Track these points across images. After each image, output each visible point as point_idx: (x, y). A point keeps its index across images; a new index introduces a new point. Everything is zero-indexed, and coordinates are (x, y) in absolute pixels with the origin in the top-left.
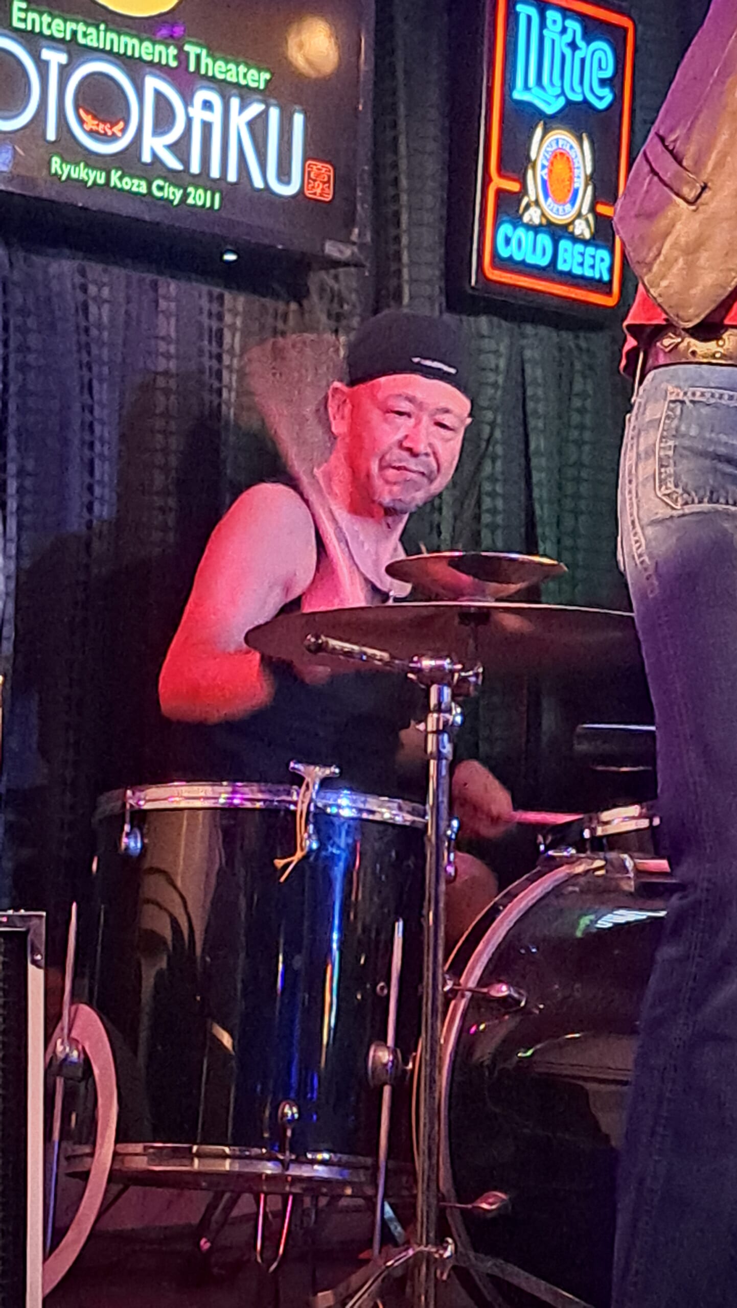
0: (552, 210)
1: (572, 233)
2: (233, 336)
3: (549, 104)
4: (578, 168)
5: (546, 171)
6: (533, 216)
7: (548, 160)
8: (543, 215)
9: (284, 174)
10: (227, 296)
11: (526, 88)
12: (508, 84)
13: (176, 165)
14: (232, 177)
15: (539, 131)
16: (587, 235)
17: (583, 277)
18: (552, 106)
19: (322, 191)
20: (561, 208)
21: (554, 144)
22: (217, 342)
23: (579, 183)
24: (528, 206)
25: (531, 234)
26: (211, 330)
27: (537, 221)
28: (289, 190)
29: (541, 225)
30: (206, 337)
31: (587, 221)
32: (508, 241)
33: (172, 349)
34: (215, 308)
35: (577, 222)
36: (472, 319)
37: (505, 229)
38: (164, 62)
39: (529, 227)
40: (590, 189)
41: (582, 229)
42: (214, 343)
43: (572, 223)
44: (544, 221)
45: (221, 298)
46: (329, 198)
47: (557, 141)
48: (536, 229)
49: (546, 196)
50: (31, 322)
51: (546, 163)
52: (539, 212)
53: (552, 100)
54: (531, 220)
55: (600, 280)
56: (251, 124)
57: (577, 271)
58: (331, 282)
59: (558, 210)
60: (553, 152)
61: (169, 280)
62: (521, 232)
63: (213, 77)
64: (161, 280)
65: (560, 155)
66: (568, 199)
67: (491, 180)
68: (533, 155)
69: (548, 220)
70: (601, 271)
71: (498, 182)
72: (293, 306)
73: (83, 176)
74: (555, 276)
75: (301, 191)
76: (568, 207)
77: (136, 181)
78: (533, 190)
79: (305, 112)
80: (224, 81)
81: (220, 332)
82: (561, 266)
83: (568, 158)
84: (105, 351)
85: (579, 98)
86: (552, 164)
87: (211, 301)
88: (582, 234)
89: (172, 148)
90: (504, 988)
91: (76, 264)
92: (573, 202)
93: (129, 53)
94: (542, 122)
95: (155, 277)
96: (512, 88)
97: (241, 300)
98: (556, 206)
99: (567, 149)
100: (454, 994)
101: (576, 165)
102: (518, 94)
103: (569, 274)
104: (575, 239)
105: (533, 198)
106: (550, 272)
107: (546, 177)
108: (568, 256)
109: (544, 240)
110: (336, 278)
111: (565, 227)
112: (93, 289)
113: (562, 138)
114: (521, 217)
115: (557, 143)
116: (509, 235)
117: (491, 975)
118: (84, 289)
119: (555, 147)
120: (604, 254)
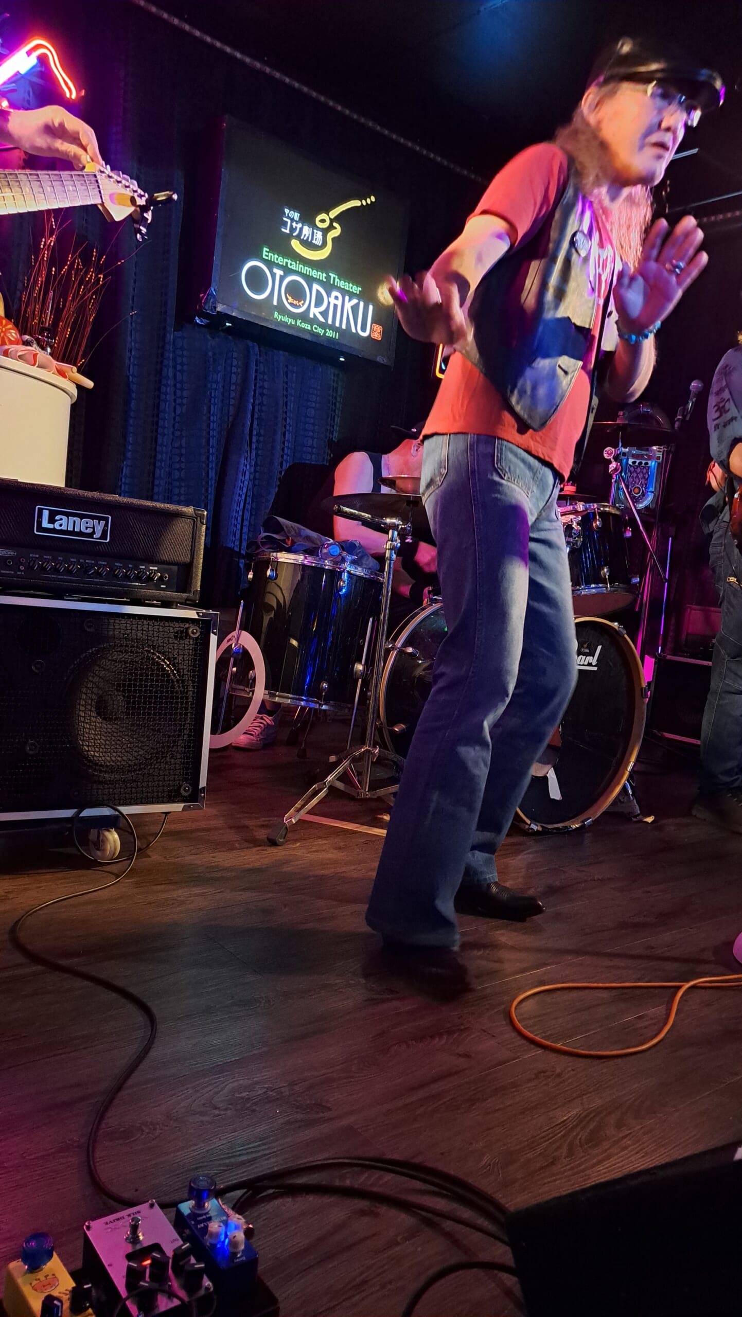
2: (342, 390)
9: (364, 328)
10: (341, 375)
13: (324, 321)
14: (344, 327)
19: (377, 336)
26: (333, 387)
28: (365, 334)
30: (332, 389)
33: (319, 393)
34: (336, 379)
38: (321, 279)
42: (334, 392)
45: (338, 375)
46: (380, 339)
50: (266, 377)
56: (352, 307)
61: (319, 366)
63: (340, 287)
64: (316, 366)
73: (286, 320)
75: (370, 335)
77: (307, 325)
79: (373, 305)
80: (344, 289)
81: (337, 388)
84: (293, 391)
87: (334, 376)
89: (321, 313)
90: (411, 649)
93: (308, 274)
95: (314, 364)
97: (346, 377)
100: (393, 648)
117: (408, 643)
118: (287, 367)
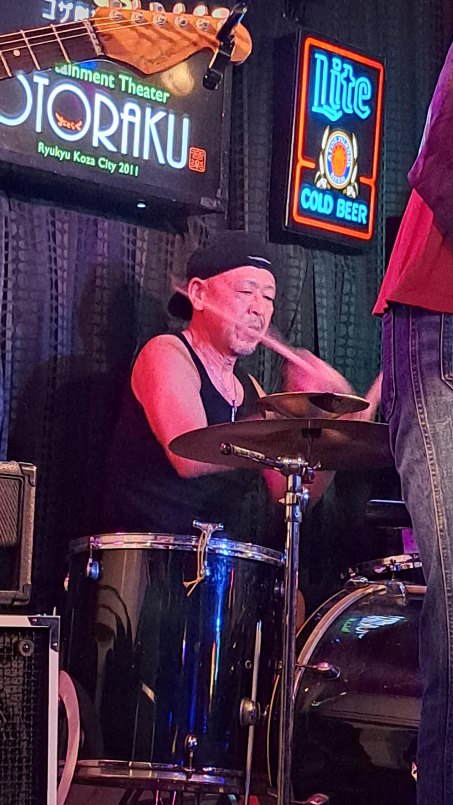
0: (333, 180)
1: (345, 195)
2: (142, 255)
3: (333, 115)
4: (350, 154)
5: (330, 156)
6: (322, 183)
7: (332, 149)
8: (328, 182)
9: (176, 156)
10: (138, 230)
11: (320, 105)
12: (309, 103)
14: (146, 156)
15: (327, 132)
16: (354, 196)
17: (351, 222)
18: (335, 117)
19: (198, 165)
20: (339, 179)
21: (335, 139)
22: (132, 258)
23: (350, 164)
24: (320, 177)
25: (321, 195)
26: (128, 250)
27: (324, 187)
28: (180, 165)
29: (327, 189)
30: (126, 254)
31: (354, 187)
32: (307, 198)
33: (105, 262)
34: (132, 237)
35: (348, 188)
36: (284, 246)
37: (306, 191)
38: (106, 85)
39: (320, 190)
40: (356, 167)
41: (351, 192)
42: (130, 258)
43: (345, 188)
44: (329, 187)
45: (135, 231)
46: (203, 170)
47: (337, 138)
48: (323, 192)
49: (330, 171)
50: (21, 244)
51: (331, 152)
52: (326, 181)
53: (335, 112)
54: (321, 186)
55: (361, 223)
56: (157, 125)
57: (348, 217)
58: (200, 222)
59: (337, 180)
60: (335, 144)
61: (105, 219)
62: (315, 193)
63: (136, 95)
64: (99, 218)
65: (339, 147)
66: (343, 174)
67: (298, 161)
68: (323, 147)
69: (332, 187)
70: (362, 218)
71: (302, 163)
72: (178, 237)
73: (57, 154)
74: (335, 221)
75: (187, 165)
76: (343, 178)
77: (88, 158)
78: (323, 167)
79: (189, 118)
80: (142, 97)
81: (134, 253)
82: (339, 215)
83: (344, 149)
84: (65, 263)
85: (350, 112)
86: (334, 152)
87: (129, 233)
88: (351, 195)
89: (109, 138)
91: (49, 208)
92: (346, 176)
93: (86, 79)
94: (328, 127)
95: (96, 217)
96: (312, 105)
97: (147, 232)
98: (336, 178)
99: (343, 143)
101: (348, 153)
102: (315, 109)
103: (343, 219)
104: (347, 198)
105: (323, 172)
106: (332, 218)
107: (330, 160)
108: (342, 208)
109: (329, 198)
110: (204, 219)
111: (341, 190)
112: (58, 225)
113: (340, 136)
114: (315, 185)
115: (337, 139)
116: (309, 195)
118: (53, 224)
119: (336, 142)
120: (363, 207)
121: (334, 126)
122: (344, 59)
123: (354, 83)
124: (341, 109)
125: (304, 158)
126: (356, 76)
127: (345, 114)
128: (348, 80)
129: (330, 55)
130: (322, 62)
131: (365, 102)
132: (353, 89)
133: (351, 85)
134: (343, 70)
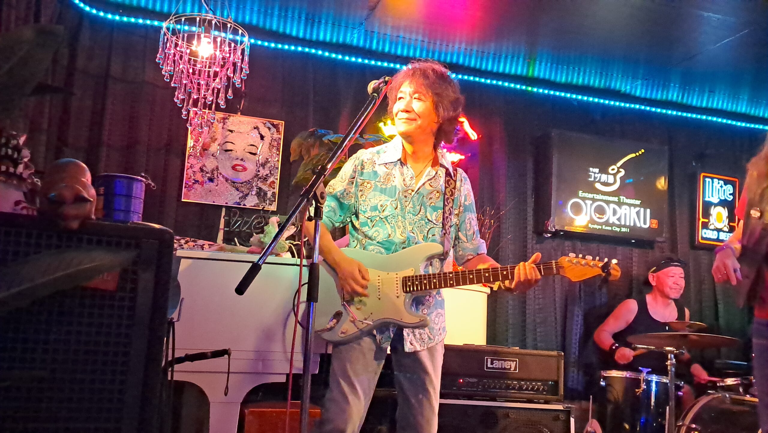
0: (717, 225)
4: (724, 215)
5: (715, 216)
6: (712, 227)
7: (715, 214)
8: (715, 226)
9: (645, 223)
11: (709, 197)
13: (619, 223)
14: (632, 225)
15: (713, 208)
16: (727, 230)
18: (715, 200)
19: (654, 226)
20: (720, 225)
23: (724, 218)
24: (711, 225)
25: (712, 231)
28: (647, 227)
30: (629, 259)
31: (727, 227)
32: (705, 233)
36: (698, 251)
37: (704, 230)
38: (615, 201)
39: (711, 230)
40: (728, 220)
41: (726, 229)
43: (723, 228)
44: (715, 228)
45: (632, 250)
46: (656, 228)
49: (716, 222)
56: (636, 213)
62: (709, 231)
63: (627, 203)
65: (719, 213)
66: (721, 223)
67: (700, 220)
68: (711, 213)
71: (702, 220)
73: (596, 227)
75: (650, 226)
77: (608, 227)
78: (712, 220)
79: (650, 209)
80: (630, 203)
81: (632, 258)
82: (720, 238)
83: (721, 214)
85: (723, 198)
86: (717, 215)
87: (629, 251)
89: (617, 220)
92: (723, 223)
93: (606, 200)
94: (713, 205)
99: (721, 211)
102: (707, 199)
104: (724, 232)
105: (712, 223)
106: (717, 240)
107: (715, 218)
108: (722, 236)
109: (715, 232)
110: (661, 244)
111: (721, 229)
113: (720, 209)
114: (708, 228)
115: (718, 210)
117: (692, 422)
121: (716, 205)
122: (719, 179)
123: (725, 187)
124: (719, 198)
125: (703, 218)
126: (725, 184)
127: (721, 200)
128: (721, 187)
129: (712, 178)
130: (709, 182)
131: (730, 194)
132: (724, 190)
133: (723, 189)
134: (719, 183)
